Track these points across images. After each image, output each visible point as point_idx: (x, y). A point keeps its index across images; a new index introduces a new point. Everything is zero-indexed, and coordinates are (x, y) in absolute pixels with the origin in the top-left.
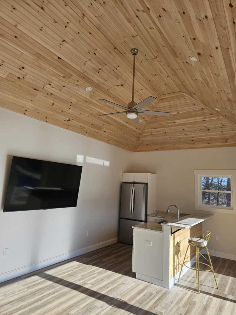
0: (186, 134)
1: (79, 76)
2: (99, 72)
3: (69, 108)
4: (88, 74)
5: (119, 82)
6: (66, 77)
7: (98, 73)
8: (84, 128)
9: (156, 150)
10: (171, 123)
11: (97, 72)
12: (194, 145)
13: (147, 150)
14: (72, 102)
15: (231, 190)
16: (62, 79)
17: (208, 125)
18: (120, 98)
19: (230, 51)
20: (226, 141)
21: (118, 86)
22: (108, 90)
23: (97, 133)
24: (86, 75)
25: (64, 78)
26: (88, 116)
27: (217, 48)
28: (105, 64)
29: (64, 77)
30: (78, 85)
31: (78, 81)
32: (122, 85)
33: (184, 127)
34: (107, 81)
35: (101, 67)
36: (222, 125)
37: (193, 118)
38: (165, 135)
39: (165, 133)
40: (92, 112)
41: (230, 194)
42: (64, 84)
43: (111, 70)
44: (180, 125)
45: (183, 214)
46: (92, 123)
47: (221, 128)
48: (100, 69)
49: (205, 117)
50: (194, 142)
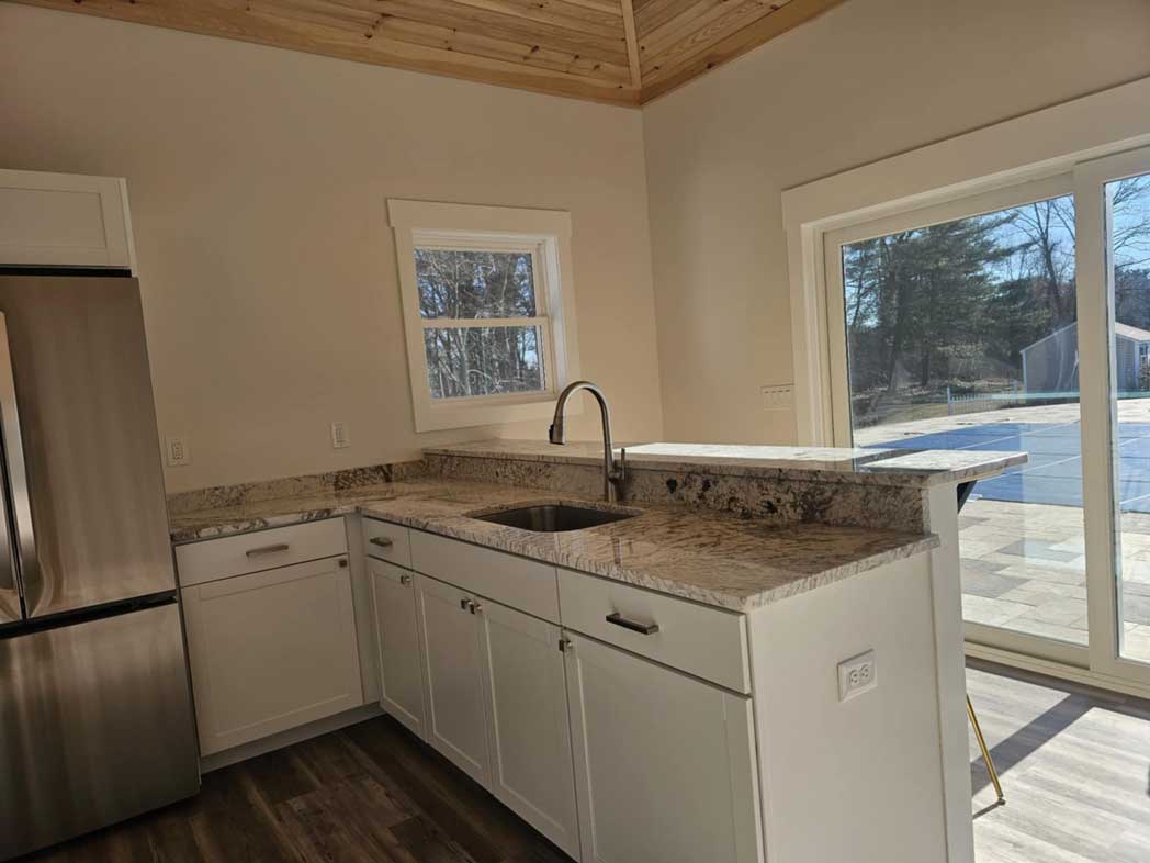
9: (79, 2)
15: (539, 311)
20: (528, 51)
50: (377, 17)
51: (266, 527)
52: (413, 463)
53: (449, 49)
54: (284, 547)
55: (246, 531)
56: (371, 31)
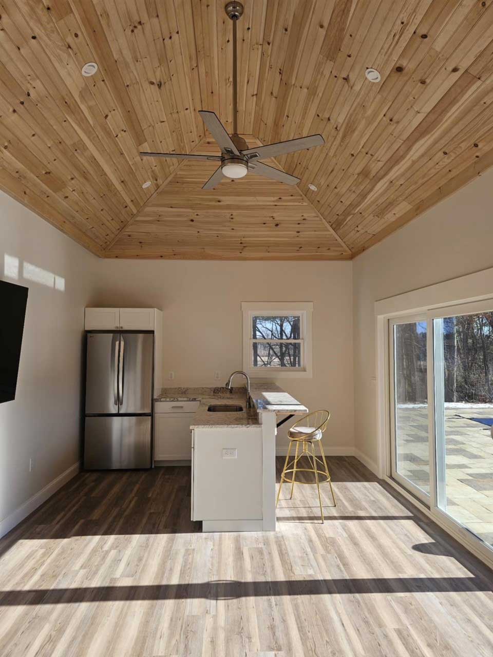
0: (233, 229)
1: (87, 21)
2: (135, 31)
3: (14, 111)
4: (109, 25)
5: (158, 74)
6: (53, 12)
7: (133, 31)
8: (25, 178)
9: (162, 256)
10: (211, 200)
11: (132, 28)
12: (241, 253)
13: (138, 257)
14: (29, 95)
15: (301, 337)
16: (40, 12)
17: (279, 216)
18: (140, 116)
19: (479, 83)
20: (298, 249)
21: (152, 83)
22: (128, 86)
23: (46, 199)
24: (105, 26)
25: (45, 10)
26: (49, 146)
27: (455, 70)
28: (156, 14)
29: (49, 9)
30: (69, 47)
31: (76, 35)
32: (160, 86)
33: (235, 213)
34: (137, 61)
35: (145, 18)
36: (303, 218)
37: (257, 198)
38: (190, 226)
39: (192, 221)
40: (63, 135)
41: (299, 344)
42: (38, 31)
43: (160, 36)
44: (228, 207)
45: (220, 388)
46: (50, 167)
47: (299, 224)
48: (140, 23)
49: (280, 199)
50: (242, 248)
51: (178, 401)
52: (241, 388)
53: (269, 252)
54: (182, 407)
55: (172, 401)
56: (241, 251)
